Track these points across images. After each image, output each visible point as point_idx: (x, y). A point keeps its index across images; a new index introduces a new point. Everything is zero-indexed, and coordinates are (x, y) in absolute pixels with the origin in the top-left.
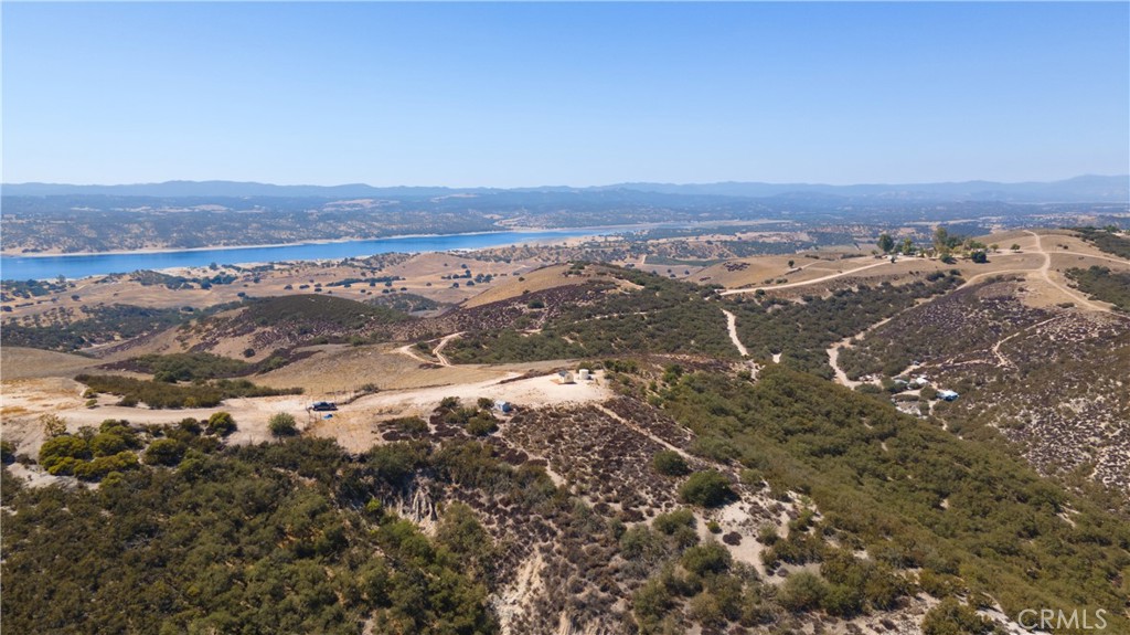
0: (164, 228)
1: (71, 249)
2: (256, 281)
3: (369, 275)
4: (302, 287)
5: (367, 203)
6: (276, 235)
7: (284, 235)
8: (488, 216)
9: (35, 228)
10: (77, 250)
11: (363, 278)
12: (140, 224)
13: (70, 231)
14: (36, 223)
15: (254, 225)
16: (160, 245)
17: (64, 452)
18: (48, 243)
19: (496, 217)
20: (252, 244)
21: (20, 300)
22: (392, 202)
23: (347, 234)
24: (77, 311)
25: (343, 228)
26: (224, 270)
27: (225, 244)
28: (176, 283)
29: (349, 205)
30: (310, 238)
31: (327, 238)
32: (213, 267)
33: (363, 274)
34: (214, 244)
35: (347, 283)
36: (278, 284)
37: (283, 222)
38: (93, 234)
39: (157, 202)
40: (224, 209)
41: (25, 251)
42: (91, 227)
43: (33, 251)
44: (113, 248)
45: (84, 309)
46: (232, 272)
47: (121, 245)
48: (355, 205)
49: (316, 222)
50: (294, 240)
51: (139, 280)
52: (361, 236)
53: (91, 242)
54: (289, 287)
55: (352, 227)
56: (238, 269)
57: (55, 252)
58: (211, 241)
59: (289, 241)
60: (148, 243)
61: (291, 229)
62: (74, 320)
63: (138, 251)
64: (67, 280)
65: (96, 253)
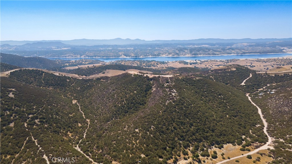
0: (191, 51)
1: (173, 55)
2: (201, 64)
4: (209, 66)
7: (217, 53)
8: (282, 48)
9: (169, 51)
10: (174, 56)
15: (212, 50)
16: (189, 55)
18: (170, 54)
19: (285, 48)
20: (208, 55)
22: (253, 44)
23: (233, 53)
24: (165, 68)
25: (233, 51)
27: (203, 55)
28: (187, 63)
29: (240, 45)
30: (223, 54)
31: (227, 54)
32: (196, 60)
33: (224, 64)
36: (204, 65)
37: (219, 50)
40: (208, 46)
42: (178, 51)
43: (167, 55)
45: (167, 67)
46: (198, 61)
47: (182, 55)
48: (242, 45)
49: (227, 50)
50: (219, 54)
51: (179, 62)
52: (236, 54)
53: (177, 54)
54: (206, 66)
55: (236, 51)
56: (201, 61)
57: (170, 56)
58: (200, 54)
59: (218, 54)
60: (187, 54)
63: (184, 56)
64: (169, 62)
65: (177, 56)
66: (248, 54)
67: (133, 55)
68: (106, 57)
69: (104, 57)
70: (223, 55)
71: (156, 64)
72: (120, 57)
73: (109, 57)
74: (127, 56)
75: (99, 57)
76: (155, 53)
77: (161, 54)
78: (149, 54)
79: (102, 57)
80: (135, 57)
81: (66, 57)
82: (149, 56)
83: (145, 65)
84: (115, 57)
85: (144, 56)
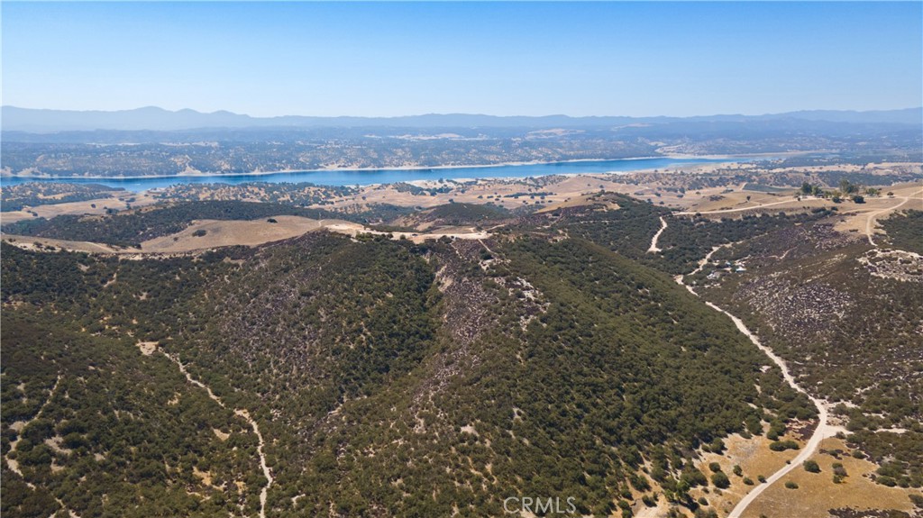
0: (416, 151)
1: (364, 166)
2: (463, 192)
3: (534, 191)
4: (488, 197)
5: (559, 132)
6: (487, 158)
7: (492, 158)
8: (653, 144)
9: (345, 151)
10: (366, 167)
11: (529, 193)
12: (403, 148)
13: (364, 153)
14: (345, 148)
15: (474, 150)
16: (413, 164)
17: (359, 237)
18: (351, 161)
19: (660, 144)
20: (470, 164)
21: (337, 198)
22: (579, 131)
23: (537, 158)
24: (364, 206)
25: (534, 153)
26: (446, 183)
27: (452, 165)
28: (417, 191)
29: (545, 134)
30: (509, 161)
32: (441, 181)
33: (530, 190)
34: (446, 164)
35: (516, 196)
36: (474, 194)
37: (494, 148)
38: (375, 156)
39: (415, 132)
40: (457, 136)
41: (339, 166)
42: (375, 151)
43: (344, 166)
44: (386, 165)
45: (367, 205)
46: (450, 185)
47: (391, 164)
48: (550, 134)
49: (517, 148)
50: (498, 162)
51: (397, 188)
52: (545, 160)
53: (374, 161)
54: (481, 197)
55: (541, 152)
56: (455, 183)
57: (354, 168)
58: (445, 162)
59: (495, 163)
60: (406, 163)
61: (497, 154)
62: (362, 211)
63: (400, 168)
64: (361, 186)
65: (376, 169)
66: (575, 160)
67: (227, 166)
68: (124, 175)
69: (117, 173)
70: (511, 164)
71: (323, 196)
72: (178, 175)
73: (138, 174)
74: (204, 170)
75: (98, 174)
76: (301, 159)
77: (320, 162)
78: (280, 162)
79: (108, 175)
80: (235, 171)
82: (284, 169)
83: (289, 198)
84: (162, 173)
85: (266, 170)
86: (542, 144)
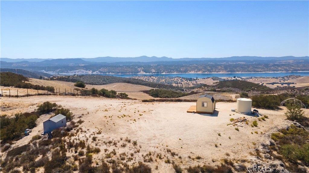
0: (226, 68)
1: (204, 72)
3: (282, 82)
5: (291, 61)
6: (257, 70)
7: (259, 70)
9: (198, 67)
11: (280, 82)
12: (221, 66)
13: (205, 68)
15: (251, 67)
16: (224, 71)
18: (199, 70)
20: (249, 72)
22: (300, 61)
23: (281, 70)
25: (280, 68)
26: (237, 78)
27: (241, 72)
29: (284, 62)
30: (267, 71)
31: (273, 71)
32: (234, 77)
34: (238, 72)
37: (260, 66)
38: (209, 69)
39: (228, 62)
40: (244, 63)
41: (194, 72)
42: (210, 67)
43: (196, 72)
44: (213, 72)
46: (239, 79)
47: (215, 71)
48: (286, 62)
49: (271, 66)
50: (262, 72)
51: (213, 79)
52: (285, 71)
55: (283, 68)
56: (241, 78)
57: (200, 73)
59: (260, 72)
60: (221, 71)
61: (262, 68)
63: (219, 73)
65: (209, 73)
67: (154, 71)
68: (121, 74)
72: (138, 74)
73: (125, 73)
74: (146, 72)
75: (113, 73)
76: (181, 70)
77: (188, 70)
78: (173, 70)
80: (156, 73)
81: (75, 73)
82: (174, 72)
84: (132, 73)
85: (167, 73)
86: (283, 65)
